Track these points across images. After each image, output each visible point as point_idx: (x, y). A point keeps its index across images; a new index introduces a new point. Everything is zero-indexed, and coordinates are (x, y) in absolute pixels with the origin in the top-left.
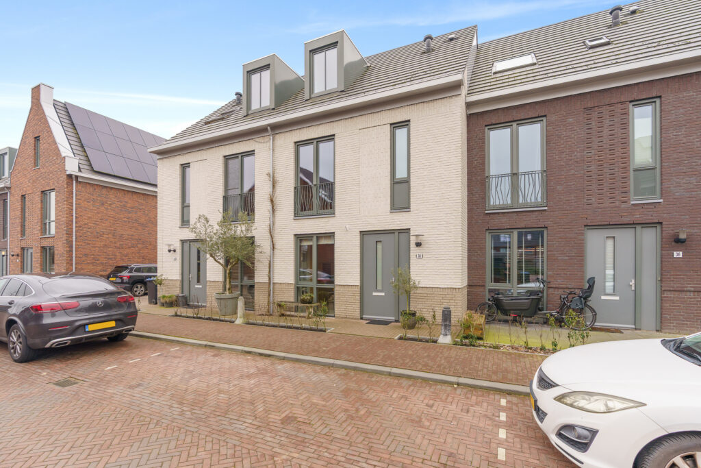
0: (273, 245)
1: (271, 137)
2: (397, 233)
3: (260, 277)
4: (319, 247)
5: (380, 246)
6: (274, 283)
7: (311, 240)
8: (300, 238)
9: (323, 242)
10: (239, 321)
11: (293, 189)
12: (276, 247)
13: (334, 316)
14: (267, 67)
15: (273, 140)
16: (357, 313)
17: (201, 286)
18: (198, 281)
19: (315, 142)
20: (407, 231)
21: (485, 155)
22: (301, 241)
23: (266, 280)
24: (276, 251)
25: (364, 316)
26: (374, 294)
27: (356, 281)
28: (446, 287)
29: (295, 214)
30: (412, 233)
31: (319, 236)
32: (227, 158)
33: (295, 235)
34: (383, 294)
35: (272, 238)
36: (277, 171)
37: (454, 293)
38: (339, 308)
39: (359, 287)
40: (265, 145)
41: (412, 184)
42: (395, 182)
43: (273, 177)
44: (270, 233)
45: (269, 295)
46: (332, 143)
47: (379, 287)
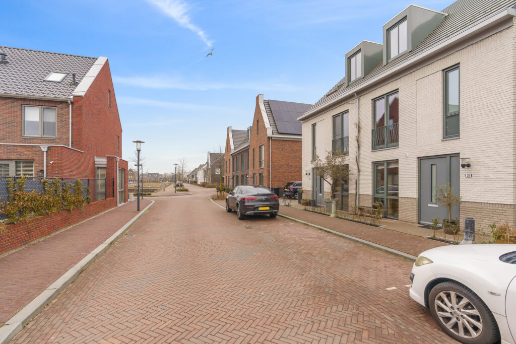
0: (359, 169)
1: (357, 99)
2: (448, 157)
3: (352, 190)
4: (388, 169)
5: (434, 167)
6: (359, 194)
7: (384, 165)
8: (376, 164)
9: (392, 166)
10: (332, 215)
11: (371, 132)
12: (361, 170)
13: (398, 220)
14: (359, 51)
15: (359, 101)
16: (415, 218)
17: (321, 195)
18: (321, 192)
19: (385, 96)
20: (458, 155)
22: (377, 166)
23: (354, 192)
24: (361, 173)
25: (421, 222)
26: (429, 205)
27: (414, 194)
28: (496, 203)
29: (372, 148)
30: (461, 156)
31: (389, 162)
32: (334, 117)
33: (373, 162)
34: (437, 206)
35: (358, 165)
36: (361, 121)
37: (504, 209)
38: (401, 214)
39: (417, 200)
40: (354, 105)
41: (461, 116)
42: (447, 116)
43: (359, 125)
44: (357, 161)
45: (356, 202)
47: (434, 200)
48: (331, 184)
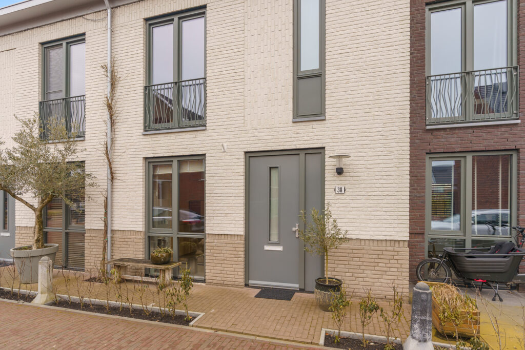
0: (112, 173)
1: (109, 11)
2: (302, 154)
3: (93, 221)
4: (182, 177)
5: (274, 174)
6: (112, 231)
7: (170, 166)
8: (152, 163)
9: (189, 169)
10: (40, 298)
11: (142, 90)
12: (117, 176)
13: (204, 281)
15: (112, 17)
16: (240, 278)
17: (8, 234)
18: (5, 227)
19: (176, 18)
20: (320, 151)
21: (424, 45)
22: (155, 167)
23: (101, 226)
24: (116, 183)
25: (251, 282)
26: (267, 248)
27: (238, 227)
28: (384, 238)
29: (145, 127)
30: (328, 153)
31: (183, 160)
32: (46, 46)
33: (146, 159)
34: (280, 248)
35: (110, 163)
36: (118, 63)
37: (396, 249)
38: (212, 270)
39: (243, 238)
40: (100, 24)
41: (329, 78)
42: (300, 78)
43: (112, 72)
44: (107, 154)
45: (105, 249)
46: (203, 19)
47: (274, 238)
48: (34, 210)
